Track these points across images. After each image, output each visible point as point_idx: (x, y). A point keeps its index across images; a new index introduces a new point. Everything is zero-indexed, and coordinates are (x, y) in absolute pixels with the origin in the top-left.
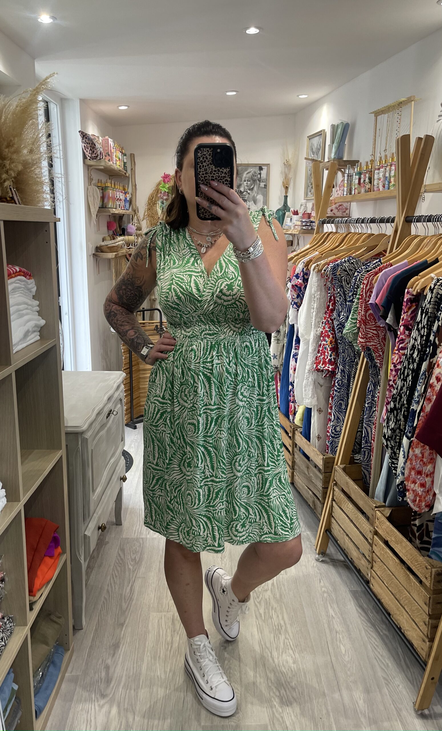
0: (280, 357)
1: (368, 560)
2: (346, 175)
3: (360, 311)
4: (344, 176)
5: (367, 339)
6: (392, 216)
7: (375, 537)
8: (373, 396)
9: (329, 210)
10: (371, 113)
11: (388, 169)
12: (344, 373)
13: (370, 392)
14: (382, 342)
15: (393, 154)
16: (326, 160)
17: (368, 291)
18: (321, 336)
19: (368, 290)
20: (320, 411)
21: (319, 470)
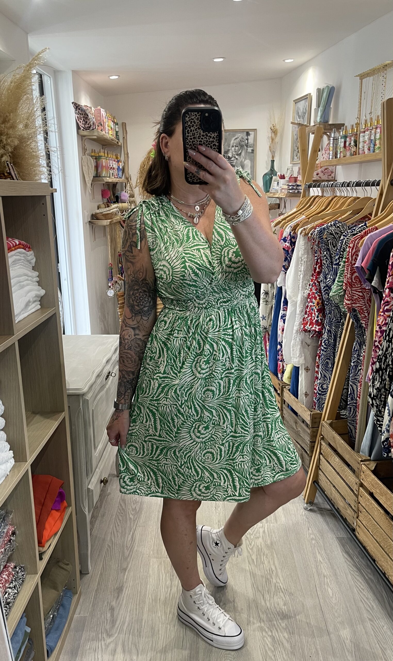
0: (268, 318)
1: (353, 510)
2: (332, 139)
3: (346, 274)
4: (329, 140)
5: (353, 301)
6: (378, 180)
7: (361, 488)
8: (359, 355)
9: (315, 174)
10: (357, 76)
11: (373, 132)
12: (331, 333)
13: (356, 351)
14: (368, 303)
15: (378, 117)
16: (312, 124)
17: (353, 255)
18: (308, 298)
19: (354, 253)
20: (307, 369)
21: (307, 425)
